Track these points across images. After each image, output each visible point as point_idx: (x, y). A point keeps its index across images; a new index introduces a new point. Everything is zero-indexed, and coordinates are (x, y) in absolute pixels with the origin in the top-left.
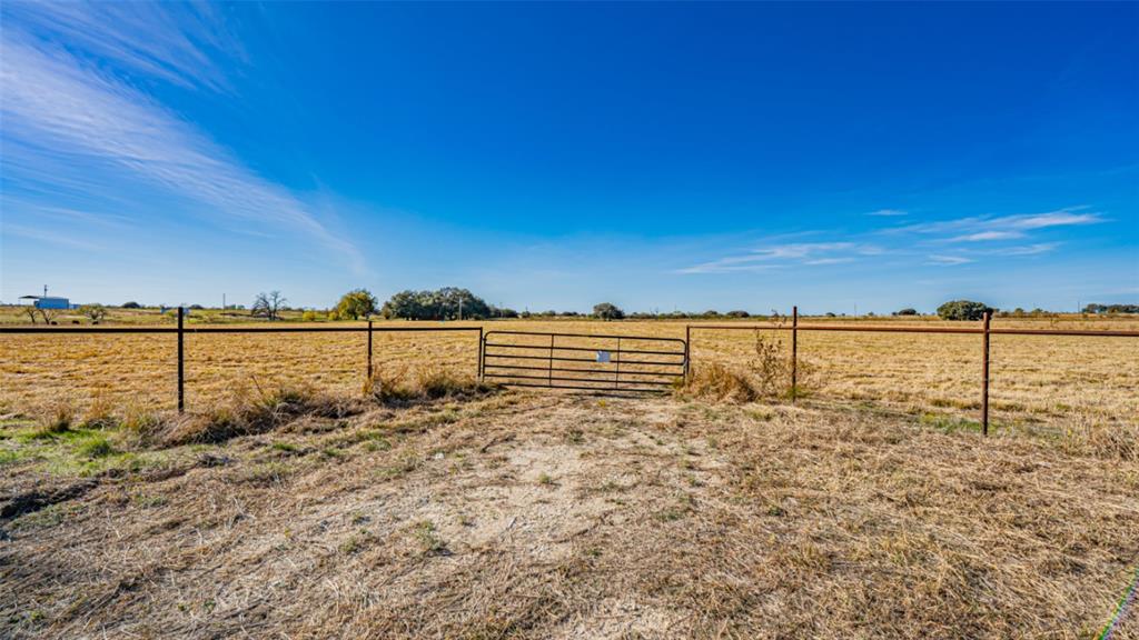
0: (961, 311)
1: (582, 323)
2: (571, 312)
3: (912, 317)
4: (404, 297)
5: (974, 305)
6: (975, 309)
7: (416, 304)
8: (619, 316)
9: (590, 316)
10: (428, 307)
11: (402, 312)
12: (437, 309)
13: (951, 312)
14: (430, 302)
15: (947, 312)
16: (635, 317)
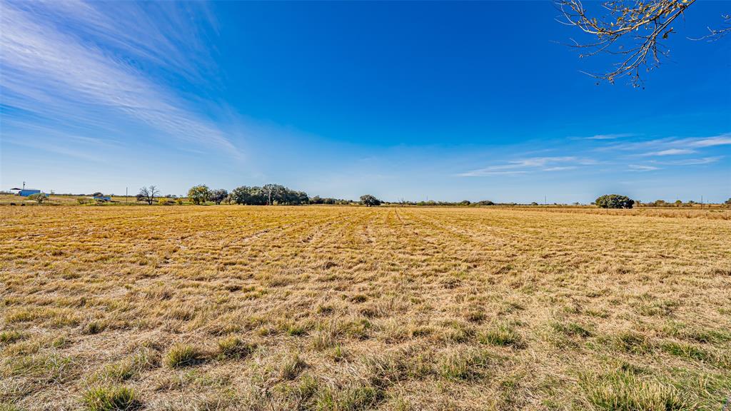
0: (611, 202)
4: (241, 190)
5: (620, 198)
7: (248, 195)
8: (377, 203)
9: (357, 203)
10: (255, 196)
13: (604, 203)
14: (256, 194)
15: (601, 203)
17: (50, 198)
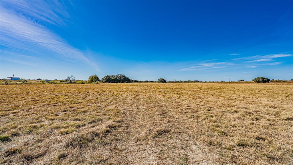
0: (261, 80)
1: (155, 84)
2: (152, 81)
3: (243, 82)
4: (107, 77)
5: (264, 78)
6: (265, 79)
7: (110, 79)
8: (165, 82)
9: (157, 82)
11: (106, 81)
12: (116, 80)
13: (258, 80)
14: (114, 78)
15: (257, 80)
16: (169, 82)
17: (29, 81)
